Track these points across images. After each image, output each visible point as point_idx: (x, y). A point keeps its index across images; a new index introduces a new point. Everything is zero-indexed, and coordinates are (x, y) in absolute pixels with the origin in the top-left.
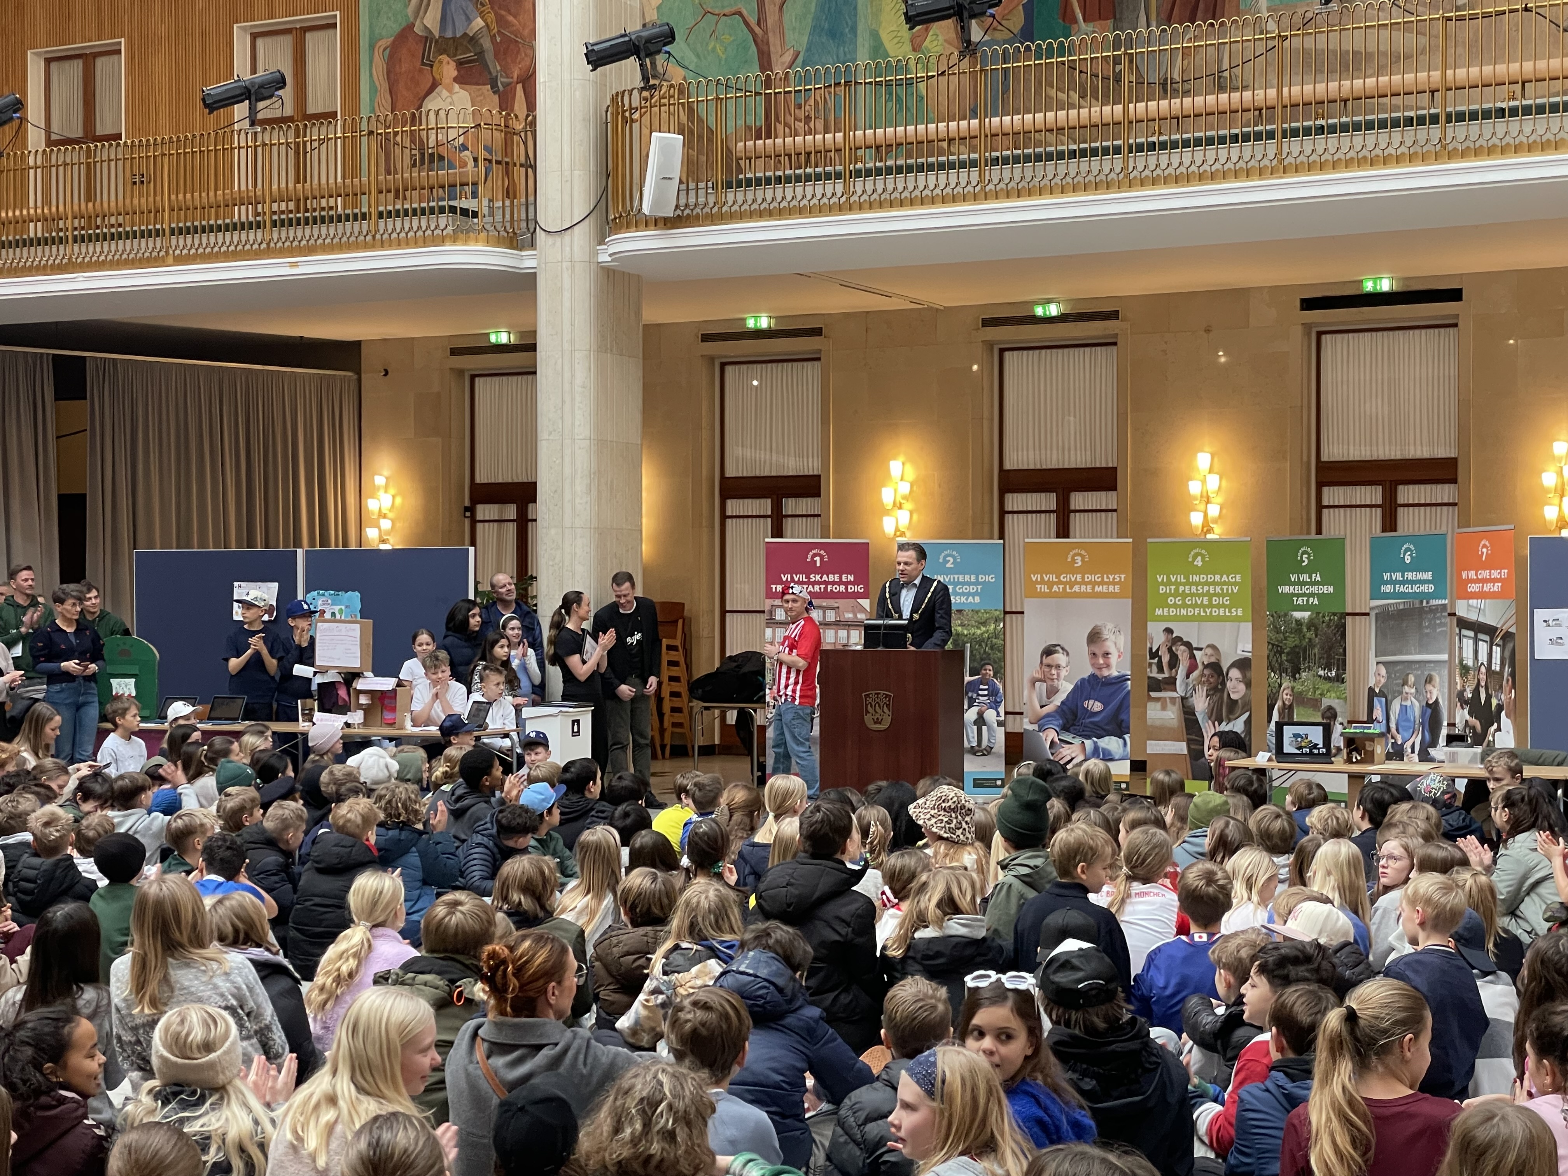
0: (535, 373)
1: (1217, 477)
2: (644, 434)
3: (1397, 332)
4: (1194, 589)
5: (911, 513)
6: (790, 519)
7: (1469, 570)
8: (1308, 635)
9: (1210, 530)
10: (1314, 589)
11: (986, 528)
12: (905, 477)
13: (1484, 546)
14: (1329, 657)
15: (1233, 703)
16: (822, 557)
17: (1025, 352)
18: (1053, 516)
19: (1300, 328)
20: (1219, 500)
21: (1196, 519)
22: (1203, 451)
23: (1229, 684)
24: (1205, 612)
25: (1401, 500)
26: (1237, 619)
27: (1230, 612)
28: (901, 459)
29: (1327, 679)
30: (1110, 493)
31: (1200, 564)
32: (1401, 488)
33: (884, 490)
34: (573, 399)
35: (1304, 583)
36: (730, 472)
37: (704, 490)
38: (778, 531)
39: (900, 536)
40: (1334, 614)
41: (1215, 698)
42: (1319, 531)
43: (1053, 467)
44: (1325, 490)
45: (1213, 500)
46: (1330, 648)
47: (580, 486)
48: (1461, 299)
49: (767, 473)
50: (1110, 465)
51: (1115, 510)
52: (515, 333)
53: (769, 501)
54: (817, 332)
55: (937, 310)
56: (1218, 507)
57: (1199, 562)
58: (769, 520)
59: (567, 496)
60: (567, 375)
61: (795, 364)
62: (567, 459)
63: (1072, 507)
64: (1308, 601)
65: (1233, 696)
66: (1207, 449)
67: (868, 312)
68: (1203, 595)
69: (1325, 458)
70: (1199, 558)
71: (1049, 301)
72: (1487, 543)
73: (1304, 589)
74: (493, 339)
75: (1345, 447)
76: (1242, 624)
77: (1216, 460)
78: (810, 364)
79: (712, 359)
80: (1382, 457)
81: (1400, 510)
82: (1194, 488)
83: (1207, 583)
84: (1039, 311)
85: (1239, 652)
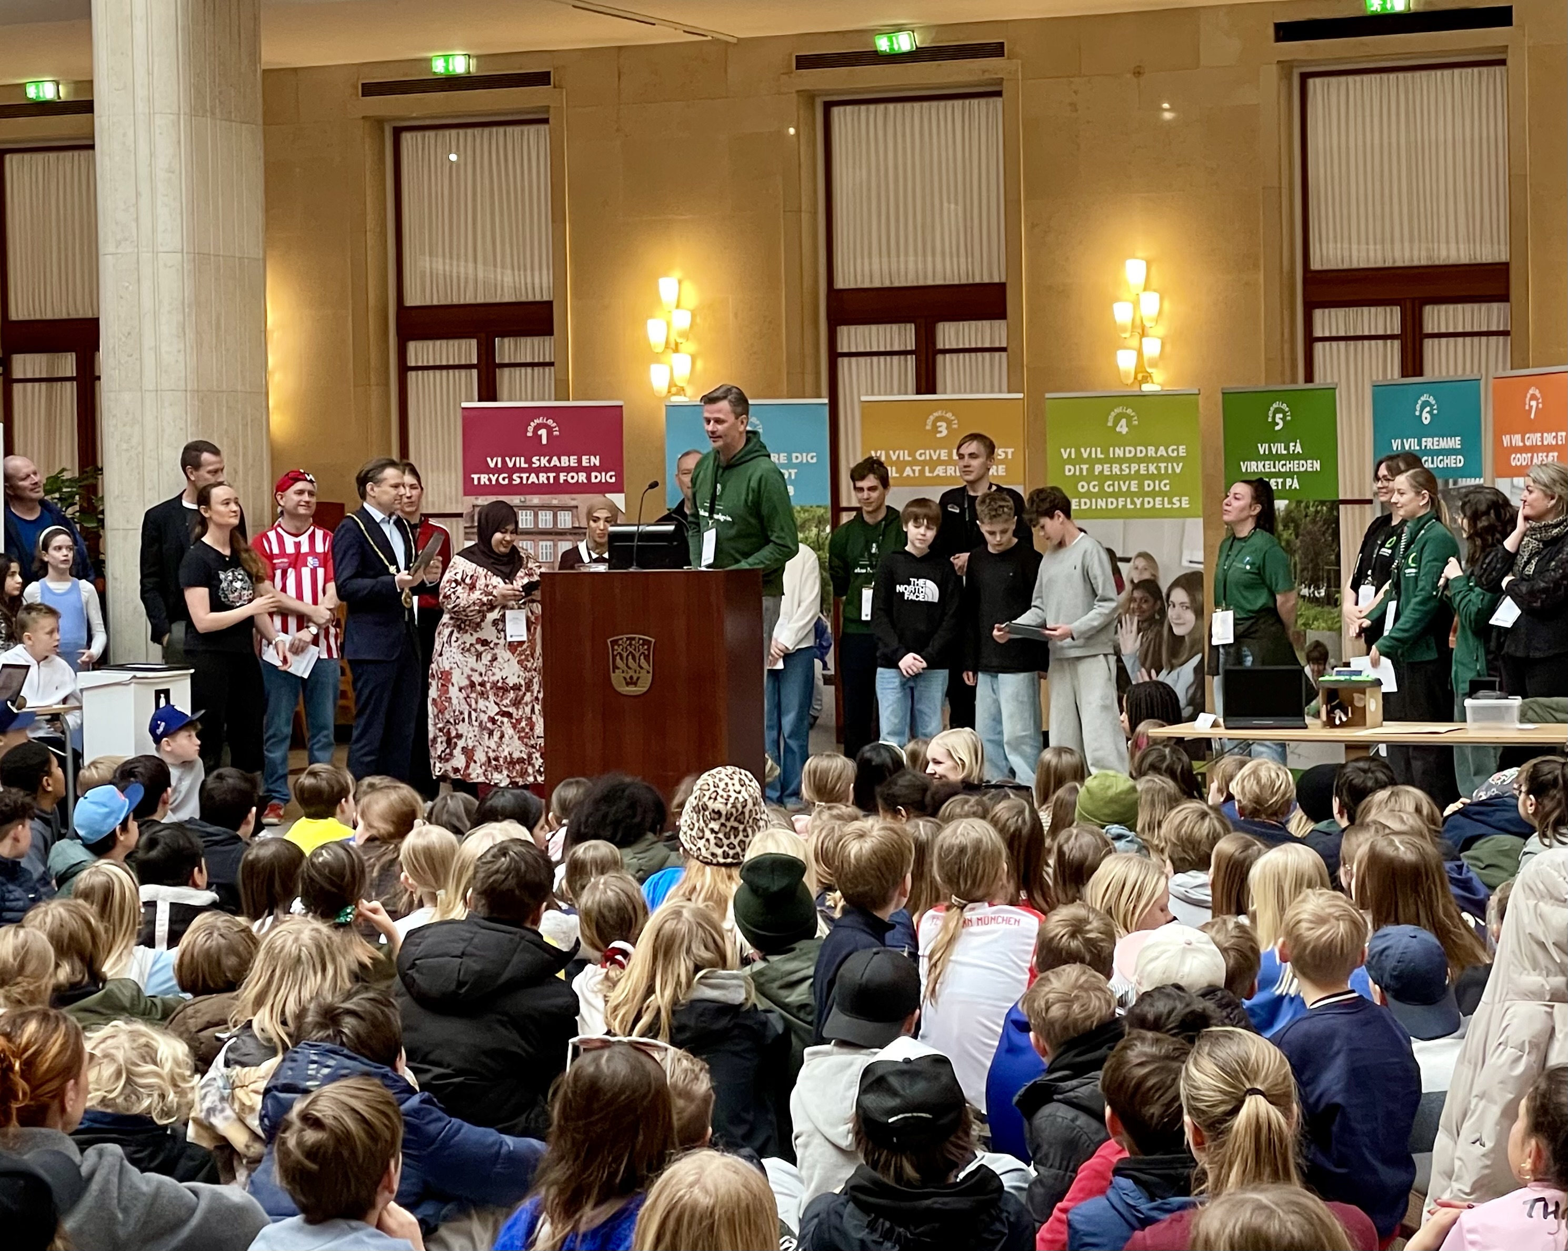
0: (92, 147)
1: (1156, 296)
2: (269, 243)
3: (1417, 74)
4: (1116, 469)
5: (694, 358)
6: (506, 371)
7: (1512, 432)
8: (1285, 535)
9: (1147, 378)
10: (1293, 466)
11: (809, 379)
12: (683, 303)
13: (1533, 397)
14: (1316, 568)
15: (1177, 641)
16: (550, 430)
17: (863, 108)
18: (911, 360)
19: (1274, 68)
20: (1158, 331)
21: (1126, 361)
22: (1134, 257)
23: (1171, 613)
24: (1133, 503)
25: (1429, 328)
26: (1182, 514)
27: (1170, 502)
28: (677, 274)
29: (1313, 600)
30: (997, 323)
31: (1125, 430)
32: (1428, 309)
33: (650, 323)
34: (153, 190)
35: (1279, 457)
36: (413, 299)
37: (371, 328)
38: (488, 391)
39: (677, 394)
40: (1323, 503)
41: (1151, 635)
42: (1309, 378)
43: (909, 284)
44: (1318, 313)
45: (1151, 332)
46: (1317, 554)
47: (169, 324)
48: (1509, 23)
49: (469, 300)
50: (996, 280)
51: (1003, 349)
52: (67, 84)
53: (474, 342)
54: (542, 79)
55: (727, 43)
56: (1159, 342)
57: (1123, 428)
58: (475, 372)
59: (148, 342)
60: (143, 150)
61: (509, 129)
62: (146, 285)
63: (940, 346)
64: (1284, 483)
65: (1178, 631)
66: (1140, 254)
67: (620, 48)
68: (1129, 477)
69: (1315, 265)
70: (1124, 421)
71: (899, 29)
72: (1537, 393)
73: (1279, 466)
74: (32, 92)
75: (1346, 245)
76: (1189, 520)
77: (1154, 269)
78: (533, 128)
79: (379, 123)
80: (1399, 264)
81: (1428, 343)
82: (1122, 313)
83: (1135, 459)
84: (883, 44)
85: (1185, 563)
